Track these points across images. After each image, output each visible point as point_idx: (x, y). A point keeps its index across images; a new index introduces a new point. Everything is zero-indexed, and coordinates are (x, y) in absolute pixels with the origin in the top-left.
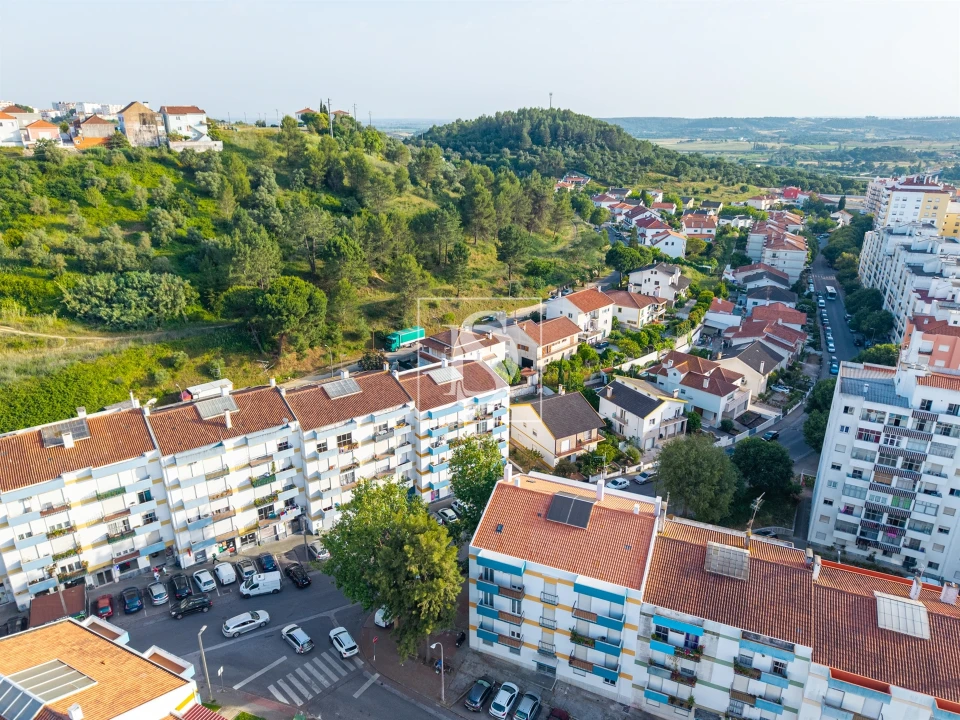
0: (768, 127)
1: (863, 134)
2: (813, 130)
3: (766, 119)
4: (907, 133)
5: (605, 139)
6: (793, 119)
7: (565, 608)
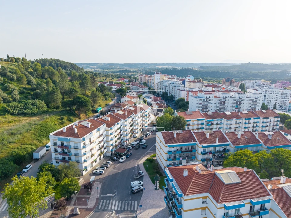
0: (92, 65)
1: (117, 67)
2: (105, 66)
3: (91, 63)
4: (126, 67)
5: (72, 67)
6: (98, 63)
7: (196, 125)
